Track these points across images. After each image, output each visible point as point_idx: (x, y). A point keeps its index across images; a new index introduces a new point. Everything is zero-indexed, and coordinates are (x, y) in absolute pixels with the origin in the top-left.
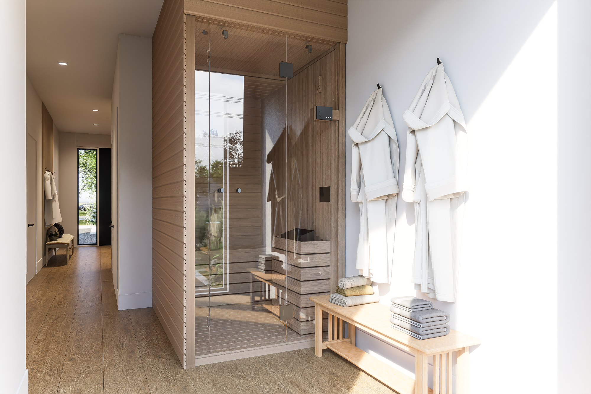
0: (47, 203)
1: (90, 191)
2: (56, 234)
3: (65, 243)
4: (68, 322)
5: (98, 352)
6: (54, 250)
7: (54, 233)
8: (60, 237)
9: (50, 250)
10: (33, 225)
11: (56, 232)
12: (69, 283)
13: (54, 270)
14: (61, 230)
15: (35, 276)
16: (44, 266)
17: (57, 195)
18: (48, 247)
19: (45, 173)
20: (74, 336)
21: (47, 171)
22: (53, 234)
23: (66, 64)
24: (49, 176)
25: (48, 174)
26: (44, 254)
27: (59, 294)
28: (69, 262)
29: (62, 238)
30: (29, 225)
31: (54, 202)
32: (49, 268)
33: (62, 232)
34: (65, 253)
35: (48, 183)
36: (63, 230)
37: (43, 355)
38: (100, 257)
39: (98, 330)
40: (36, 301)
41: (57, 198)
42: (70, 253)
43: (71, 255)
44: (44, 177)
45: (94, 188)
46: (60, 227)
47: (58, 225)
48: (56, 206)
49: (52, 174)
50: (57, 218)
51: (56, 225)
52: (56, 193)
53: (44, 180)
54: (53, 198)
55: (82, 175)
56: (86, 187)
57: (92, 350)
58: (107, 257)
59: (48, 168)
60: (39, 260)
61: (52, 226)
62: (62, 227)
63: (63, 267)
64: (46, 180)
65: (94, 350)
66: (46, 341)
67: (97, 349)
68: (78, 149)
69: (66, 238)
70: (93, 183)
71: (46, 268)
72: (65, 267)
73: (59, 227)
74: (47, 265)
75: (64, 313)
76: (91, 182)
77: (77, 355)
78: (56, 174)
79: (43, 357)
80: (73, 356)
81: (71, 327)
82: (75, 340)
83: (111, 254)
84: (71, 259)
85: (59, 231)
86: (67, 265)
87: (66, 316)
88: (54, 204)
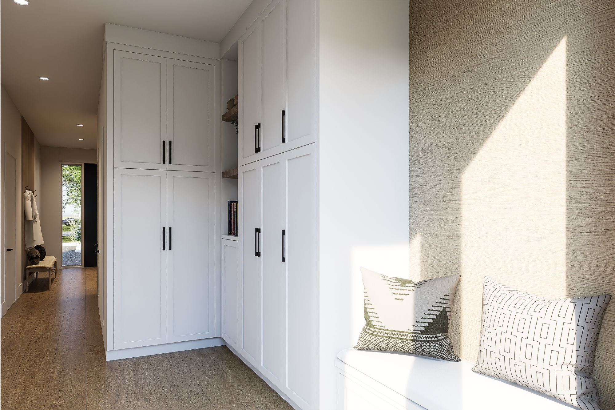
0: (27, 224)
1: (75, 204)
2: (37, 256)
3: (47, 267)
4: (49, 360)
5: (81, 397)
6: (35, 273)
7: (35, 256)
8: (42, 260)
9: (30, 274)
10: (12, 249)
11: (37, 255)
12: (51, 313)
13: (35, 296)
14: (43, 252)
15: (14, 304)
16: (24, 292)
17: (38, 216)
18: (28, 271)
19: (26, 192)
20: (55, 377)
21: (28, 189)
22: (33, 257)
23: (48, 79)
24: (29, 196)
25: (28, 193)
26: (24, 279)
27: (40, 326)
28: (52, 287)
29: (44, 260)
30: (8, 250)
31: (36, 223)
32: (30, 294)
33: (44, 254)
34: (47, 276)
35: (28, 202)
36: (45, 252)
37: (21, 402)
38: (85, 280)
39: (82, 370)
40: (14, 335)
41: (38, 219)
42: (53, 276)
43: (54, 279)
44: (24, 197)
45: (79, 202)
46: (42, 249)
47: (40, 247)
48: (37, 228)
49: (33, 192)
50: (39, 239)
51: (39, 248)
52: (37, 213)
53: (24, 199)
54: (34, 219)
55: (66, 188)
56: (71, 200)
57: (75, 394)
58: (93, 280)
59: (28, 186)
60: (19, 286)
61: (33, 249)
62: (43, 249)
63: (45, 292)
64: (26, 200)
65: (77, 394)
66: (24, 384)
67: (79, 393)
68: (62, 165)
69: (49, 261)
70: (78, 196)
71: (26, 294)
72: (46, 293)
73: (40, 249)
74: (27, 291)
75: (45, 349)
76: (76, 195)
77: (57, 400)
78: (37, 192)
79: (21, 404)
80: (54, 403)
81: (52, 367)
82: (56, 382)
83: (97, 277)
84: (53, 283)
85: (40, 253)
86: (49, 290)
87: (46, 353)
88: (34, 225)
